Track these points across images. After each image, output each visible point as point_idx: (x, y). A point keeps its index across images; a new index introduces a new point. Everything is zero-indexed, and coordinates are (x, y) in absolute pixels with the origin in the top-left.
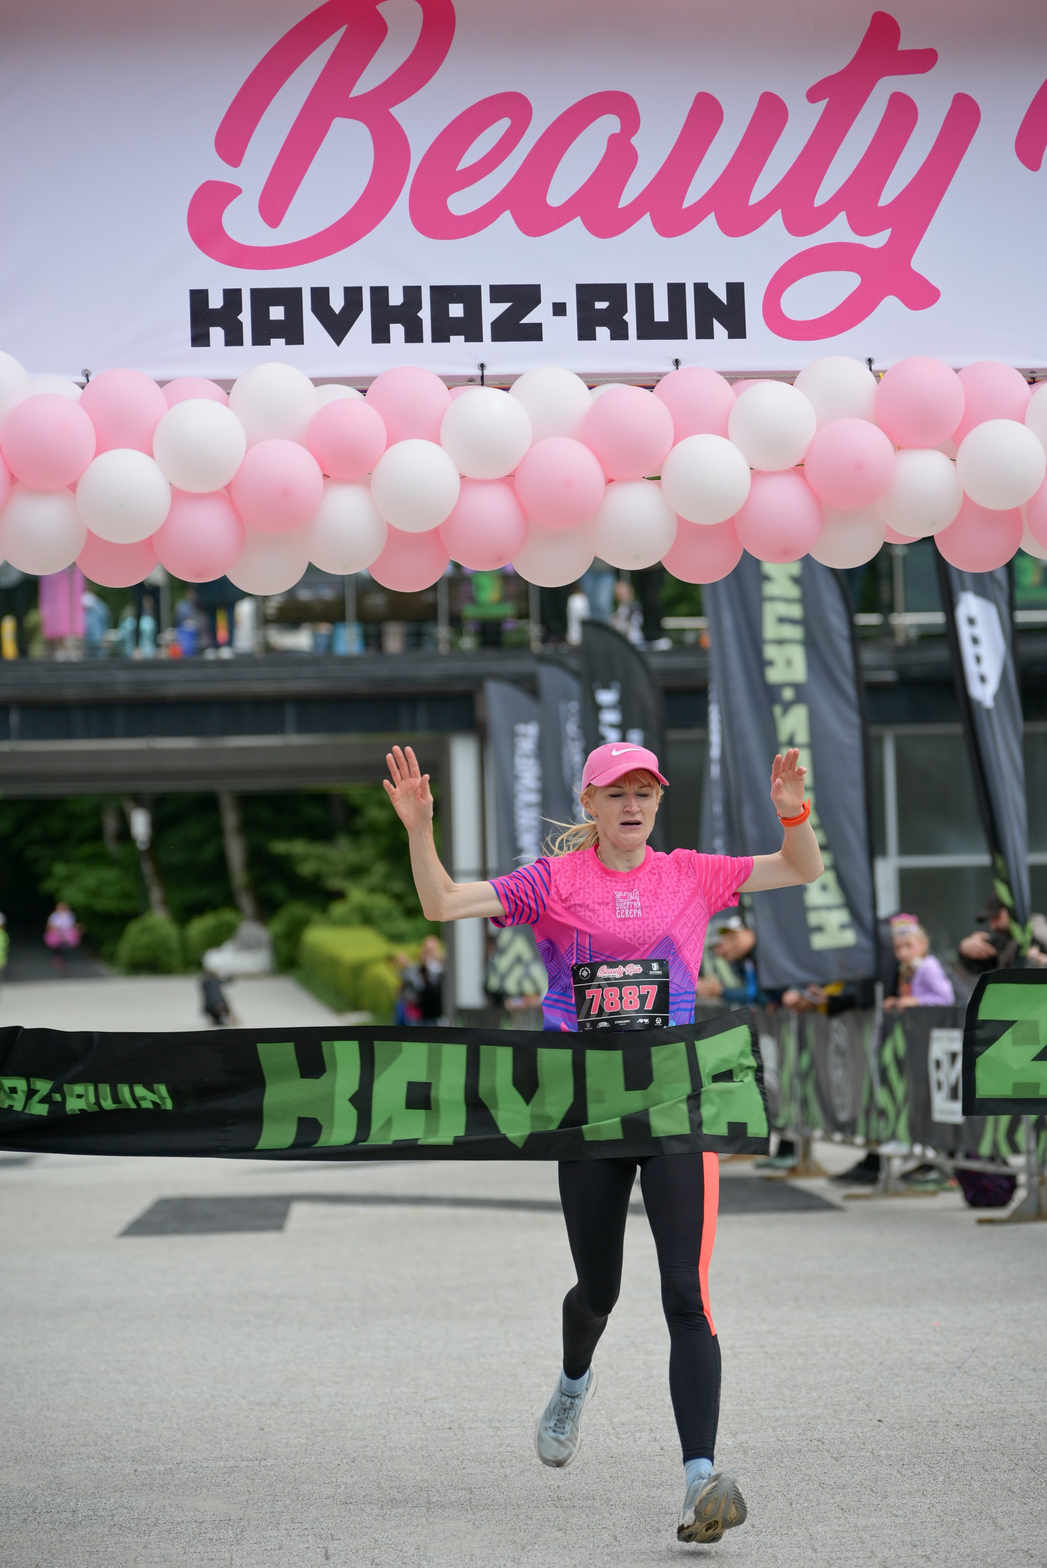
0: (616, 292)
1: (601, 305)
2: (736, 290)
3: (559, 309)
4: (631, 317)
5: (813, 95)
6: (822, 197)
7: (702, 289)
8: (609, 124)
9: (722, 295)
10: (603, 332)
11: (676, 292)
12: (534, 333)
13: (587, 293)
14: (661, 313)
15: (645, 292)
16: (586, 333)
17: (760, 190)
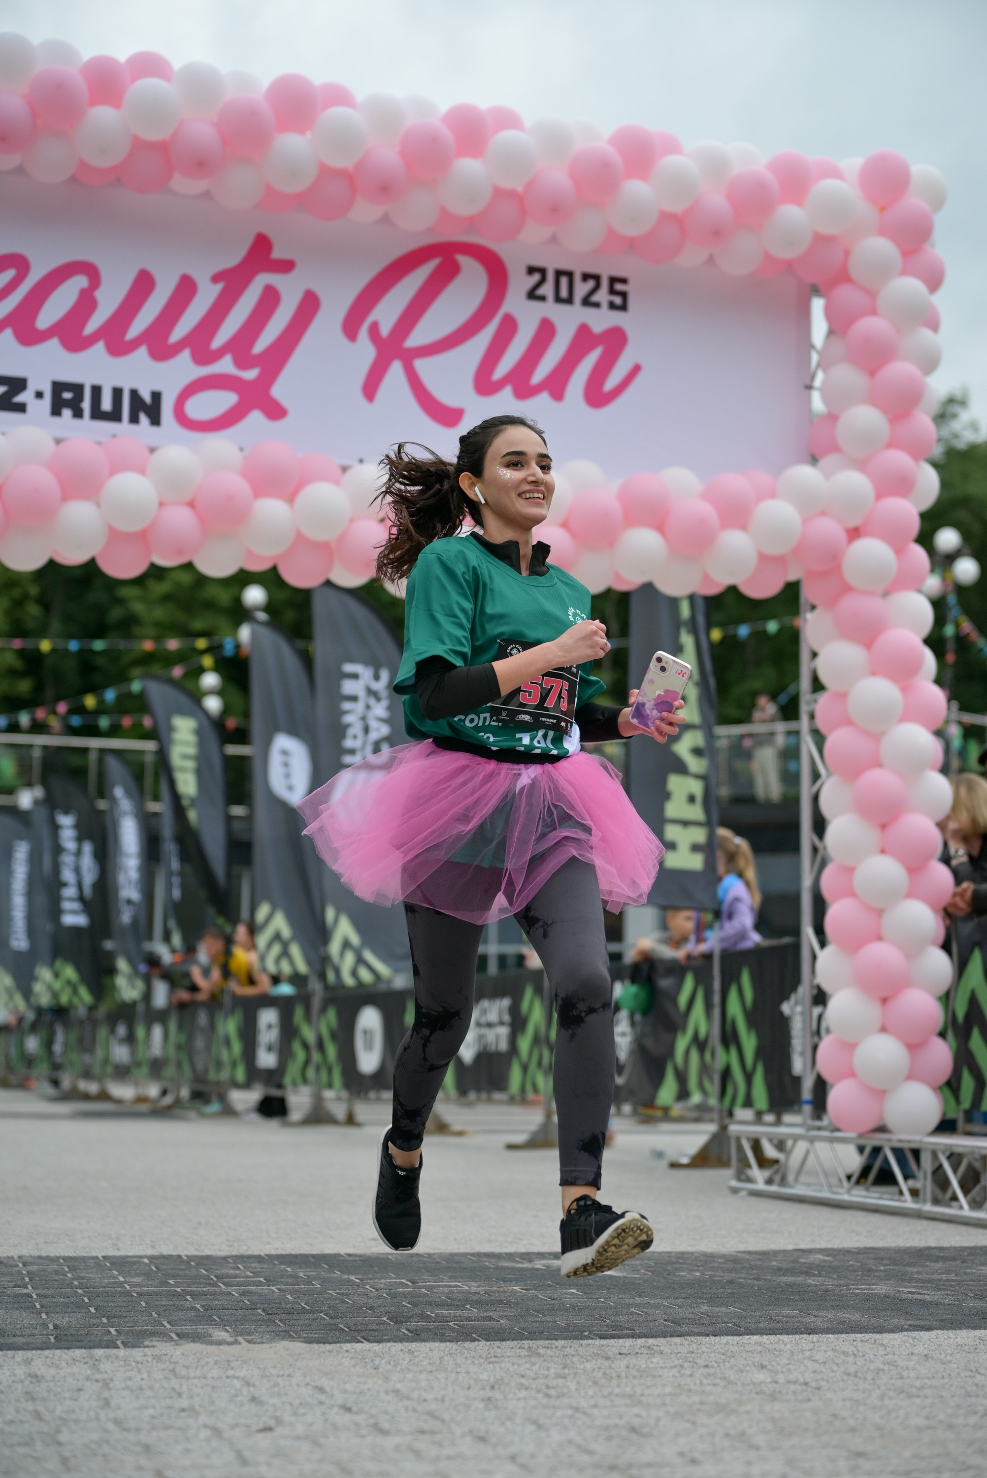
0: (78, 389)
1: (67, 395)
2: (156, 396)
3: (39, 395)
4: (86, 405)
5: (215, 279)
6: (217, 342)
7: (134, 394)
8: (80, 282)
9: (147, 398)
10: (67, 413)
11: (117, 393)
12: (21, 408)
13: (58, 387)
14: (107, 404)
15: (97, 391)
16: (56, 411)
17: (178, 333)
